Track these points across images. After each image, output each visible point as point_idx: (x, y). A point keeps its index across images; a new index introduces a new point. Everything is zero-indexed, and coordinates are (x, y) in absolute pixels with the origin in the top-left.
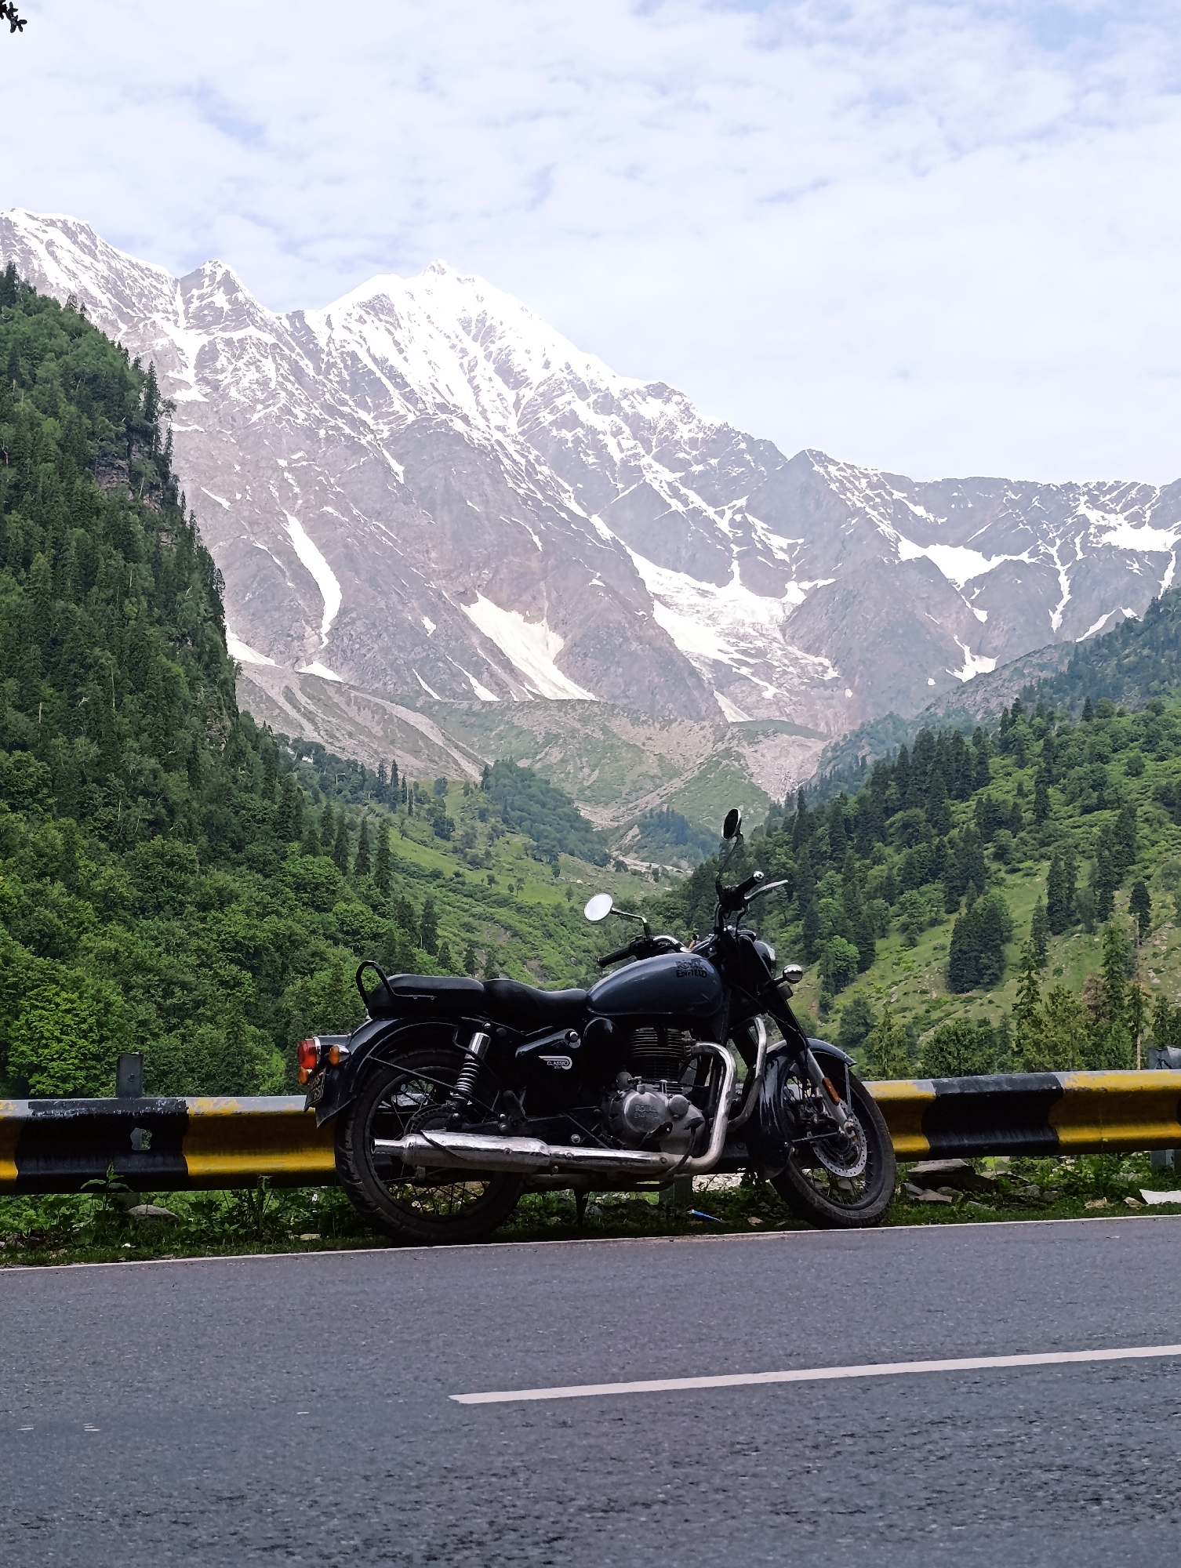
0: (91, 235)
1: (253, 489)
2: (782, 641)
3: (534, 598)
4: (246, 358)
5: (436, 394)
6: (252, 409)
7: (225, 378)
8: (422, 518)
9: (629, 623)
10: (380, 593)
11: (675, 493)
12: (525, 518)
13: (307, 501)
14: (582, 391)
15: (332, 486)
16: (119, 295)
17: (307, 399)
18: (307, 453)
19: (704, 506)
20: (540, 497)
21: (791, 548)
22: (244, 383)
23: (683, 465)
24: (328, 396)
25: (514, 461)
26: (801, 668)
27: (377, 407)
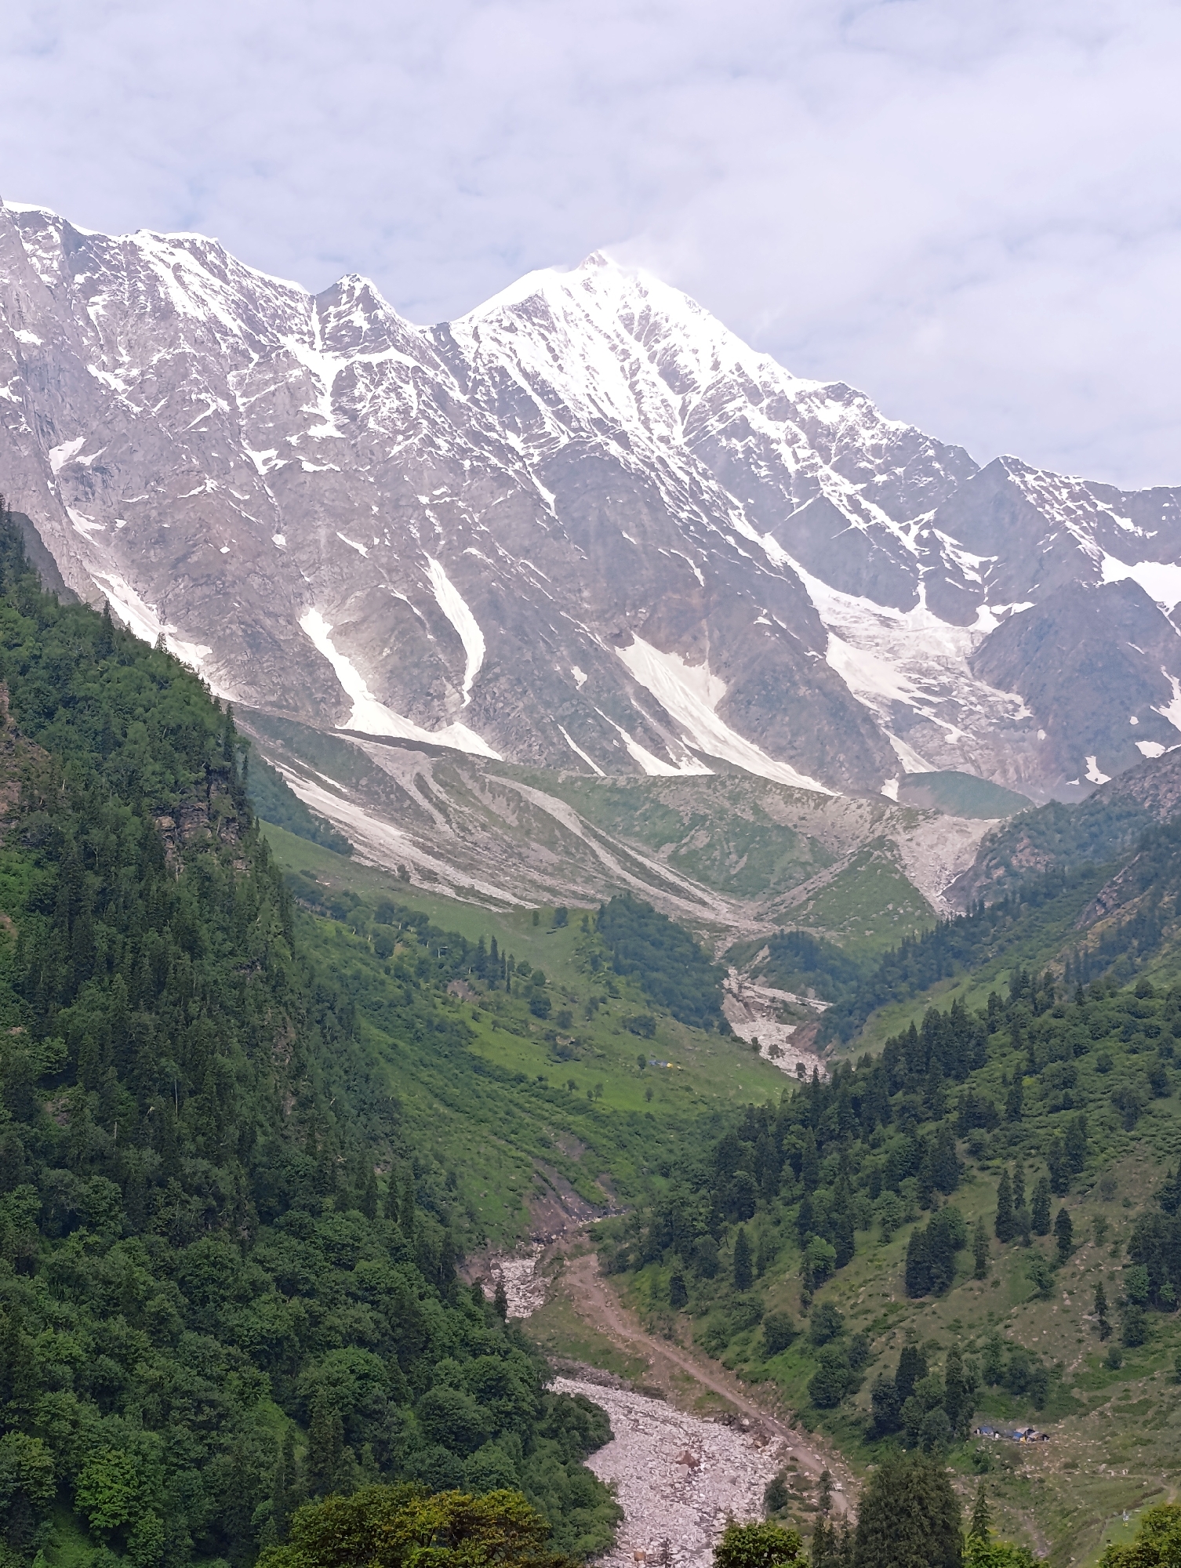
0: (220, 254)
1: (392, 533)
2: (970, 675)
3: (695, 638)
4: (386, 384)
5: (593, 409)
6: (392, 441)
7: (363, 407)
8: (575, 554)
9: (797, 665)
10: (526, 643)
11: (856, 508)
12: (686, 550)
13: (449, 542)
14: (754, 394)
15: (477, 524)
16: (250, 320)
17: (450, 427)
18: (451, 486)
19: (887, 521)
20: (705, 520)
21: (984, 566)
22: (384, 412)
23: (865, 476)
24: (473, 422)
25: (678, 480)
26: (991, 707)
27: (528, 428)
